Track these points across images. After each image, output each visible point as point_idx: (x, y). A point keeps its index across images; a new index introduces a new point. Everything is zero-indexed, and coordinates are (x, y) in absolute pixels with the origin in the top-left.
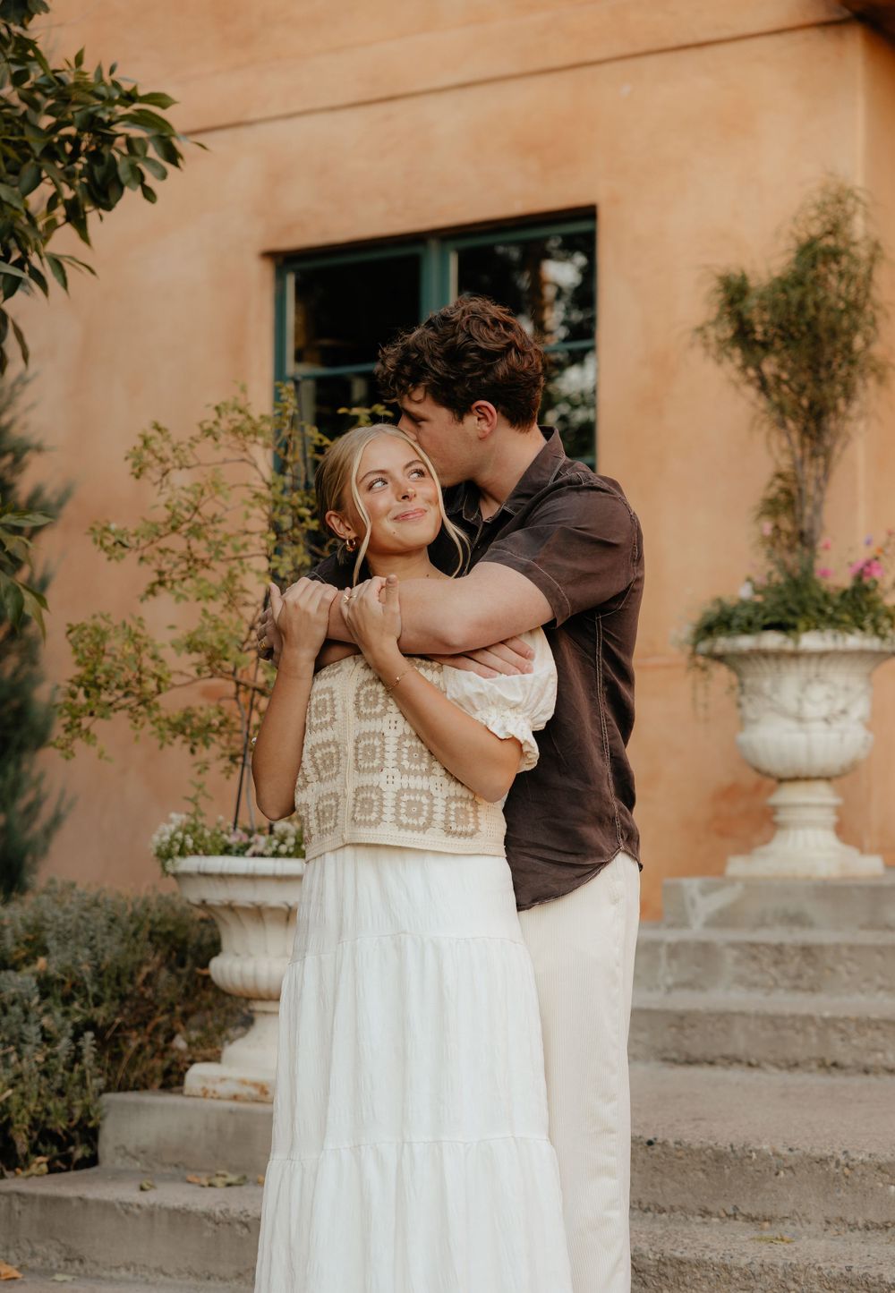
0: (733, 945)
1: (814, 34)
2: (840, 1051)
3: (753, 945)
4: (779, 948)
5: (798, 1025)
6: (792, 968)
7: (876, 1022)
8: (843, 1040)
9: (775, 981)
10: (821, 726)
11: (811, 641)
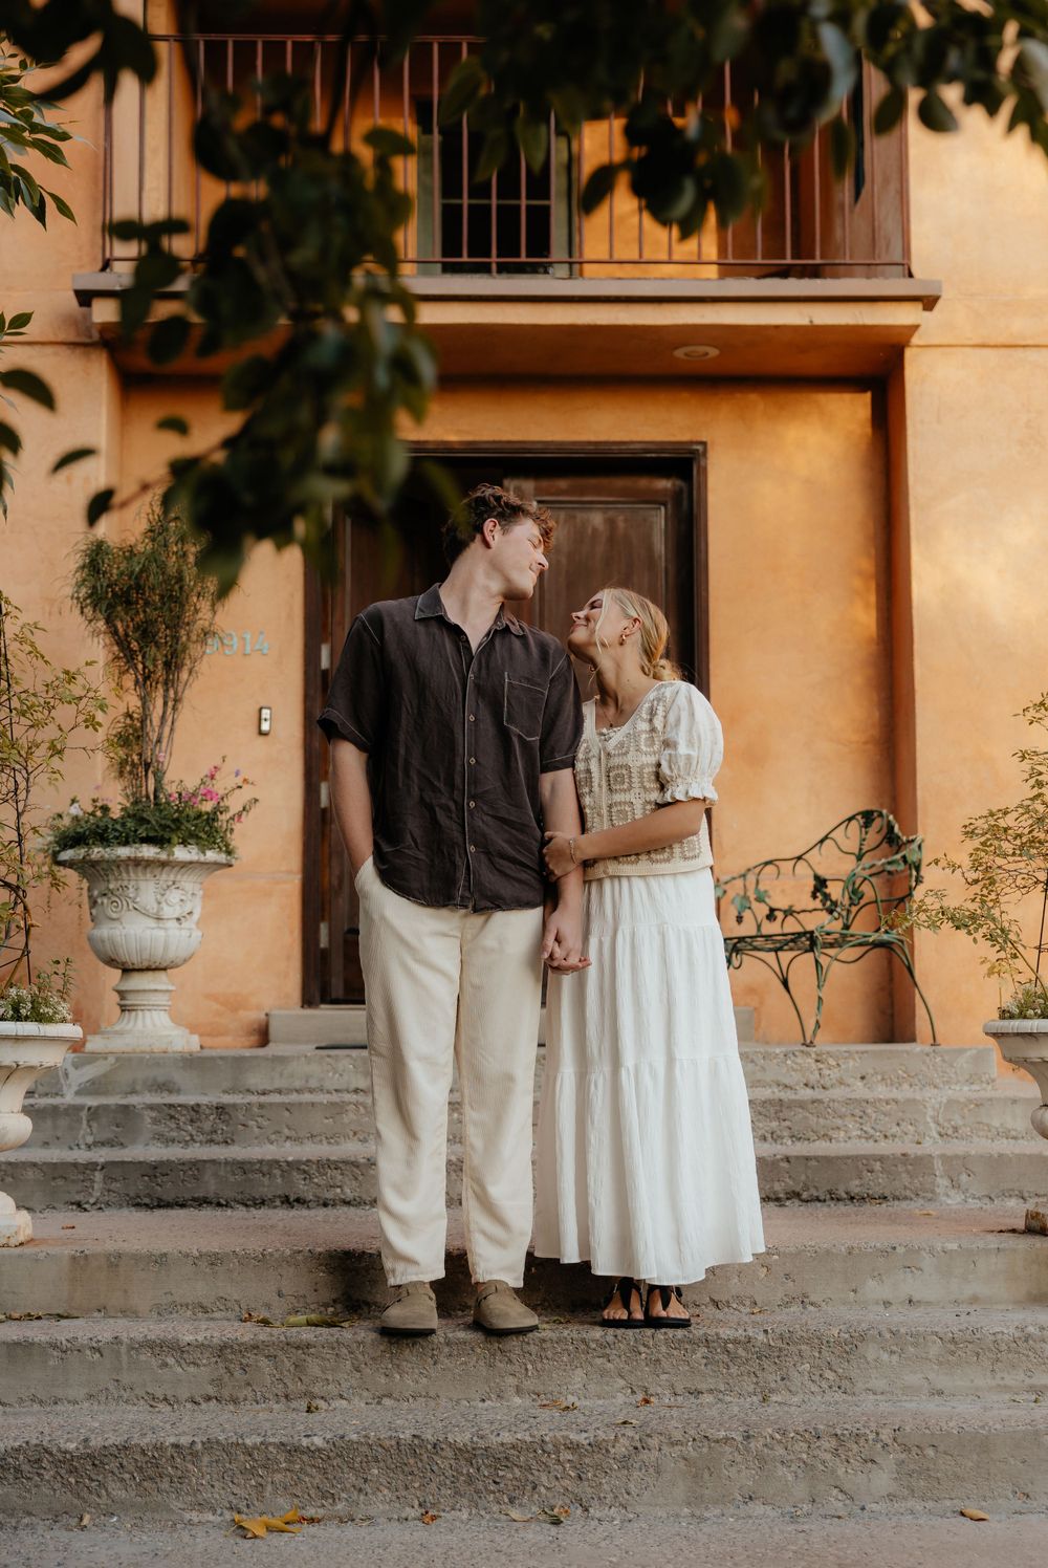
0: (151, 1107)
1: (64, 351)
2: (302, 1188)
3: (171, 1106)
4: (196, 1108)
5: (265, 1169)
6: (207, 1126)
7: (336, 1162)
8: (305, 1179)
9: (191, 1135)
10: (174, 924)
11: (181, 853)
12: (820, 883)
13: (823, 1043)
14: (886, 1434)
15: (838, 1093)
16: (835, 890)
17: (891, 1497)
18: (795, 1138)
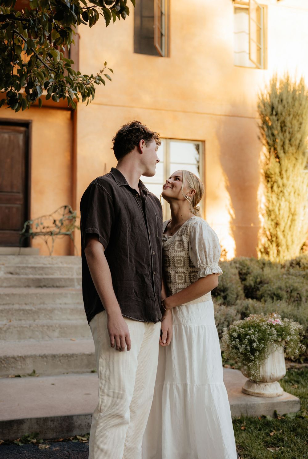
12: (55, 221)
13: (53, 255)
14: (57, 326)
15: (56, 266)
16: (57, 223)
17: (58, 337)
18: (46, 274)
